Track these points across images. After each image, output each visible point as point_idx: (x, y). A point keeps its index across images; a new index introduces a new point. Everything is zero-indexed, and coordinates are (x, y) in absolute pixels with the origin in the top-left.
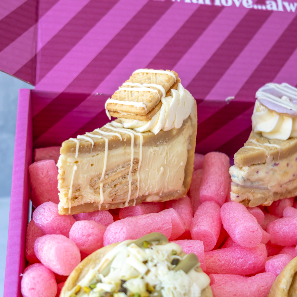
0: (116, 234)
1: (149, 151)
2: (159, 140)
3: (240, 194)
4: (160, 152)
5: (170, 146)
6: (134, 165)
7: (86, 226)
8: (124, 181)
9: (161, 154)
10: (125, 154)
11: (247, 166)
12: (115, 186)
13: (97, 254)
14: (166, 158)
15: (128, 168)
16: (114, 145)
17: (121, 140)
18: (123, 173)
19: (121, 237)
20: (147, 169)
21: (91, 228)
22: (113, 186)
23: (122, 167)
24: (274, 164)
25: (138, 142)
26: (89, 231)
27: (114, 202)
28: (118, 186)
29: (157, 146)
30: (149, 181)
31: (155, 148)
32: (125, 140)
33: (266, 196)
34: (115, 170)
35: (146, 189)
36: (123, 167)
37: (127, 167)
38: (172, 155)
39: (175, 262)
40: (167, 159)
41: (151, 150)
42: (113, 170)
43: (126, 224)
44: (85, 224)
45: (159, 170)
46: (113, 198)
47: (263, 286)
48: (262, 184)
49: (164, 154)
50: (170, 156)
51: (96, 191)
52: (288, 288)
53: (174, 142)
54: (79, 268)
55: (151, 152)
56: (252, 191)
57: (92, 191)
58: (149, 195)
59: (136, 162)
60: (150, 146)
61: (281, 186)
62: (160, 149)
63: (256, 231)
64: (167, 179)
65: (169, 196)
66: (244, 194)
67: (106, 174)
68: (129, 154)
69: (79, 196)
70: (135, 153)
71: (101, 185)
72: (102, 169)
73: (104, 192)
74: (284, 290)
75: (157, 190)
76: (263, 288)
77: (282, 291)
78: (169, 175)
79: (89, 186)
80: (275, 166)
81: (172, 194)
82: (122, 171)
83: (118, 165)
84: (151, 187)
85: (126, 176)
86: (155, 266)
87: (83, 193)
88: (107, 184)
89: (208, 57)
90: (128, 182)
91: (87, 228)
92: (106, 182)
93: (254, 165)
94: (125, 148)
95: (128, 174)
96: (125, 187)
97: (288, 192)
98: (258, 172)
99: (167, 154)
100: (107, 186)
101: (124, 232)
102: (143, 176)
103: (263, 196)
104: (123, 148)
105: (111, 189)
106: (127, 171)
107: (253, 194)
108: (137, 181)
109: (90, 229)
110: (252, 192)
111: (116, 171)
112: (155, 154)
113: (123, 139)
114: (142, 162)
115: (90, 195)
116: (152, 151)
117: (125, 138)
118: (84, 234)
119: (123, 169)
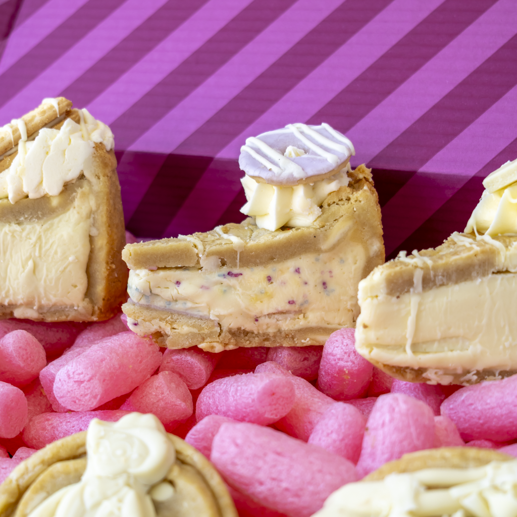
1: (4, 230)
2: (23, 214)
3: (139, 320)
4: (24, 234)
5: (46, 226)
9: (28, 238)
11: (146, 268)
14: (38, 245)
24: (226, 273)
29: (19, 223)
30: (7, 283)
31: (15, 227)
33: (202, 332)
38: (51, 241)
40: (40, 248)
41: (7, 229)
45: (24, 265)
48: (192, 308)
49: (34, 238)
50: (46, 243)
53: (56, 220)
55: (6, 234)
56: (169, 318)
60: (5, 223)
61: (257, 320)
62: (23, 230)
63: (85, 383)
64: (42, 282)
65: (57, 314)
66: (150, 321)
75: (23, 299)
78: (47, 276)
80: (229, 277)
81: (63, 311)
84: (11, 292)
89: (249, 80)
93: (165, 268)
97: (283, 334)
98: (178, 283)
99: (39, 238)
103: (195, 330)
107: (171, 324)
110: (167, 319)
116: (7, 232)
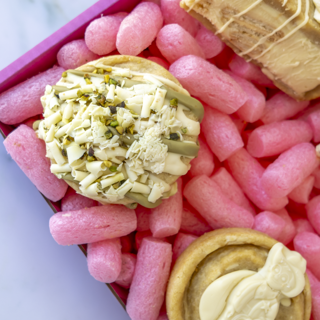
0: (183, 68)
1: (301, 40)
4: (309, 50)
6: (275, 35)
7: (177, 36)
8: (255, 36)
9: (310, 53)
10: (276, 19)
12: (244, 32)
13: (150, 64)
14: (310, 60)
15: (267, 32)
16: (272, 3)
17: (283, 5)
18: (259, 31)
19: (183, 74)
20: (284, 50)
21: (179, 42)
22: (242, 30)
23: (263, 25)
25: (298, 22)
26: (174, 42)
27: (232, 42)
28: (245, 35)
29: (313, 43)
30: (276, 60)
31: (309, 43)
32: (286, 9)
34: (254, 21)
35: (268, 62)
36: (264, 27)
37: (267, 30)
38: (318, 64)
39: (174, 137)
40: (310, 62)
41: (303, 40)
42: (253, 20)
43: (199, 70)
44: (178, 34)
45: (294, 61)
46: (233, 39)
47: (230, 220)
49: (312, 56)
50: (315, 62)
51: (223, 18)
52: (230, 244)
54: (128, 58)
55: (301, 42)
57: (220, 16)
58: (267, 68)
59: (280, 35)
62: (312, 48)
64: (293, 74)
67: (244, 16)
68: (280, 24)
69: (206, 8)
70: (285, 27)
71: (231, 20)
72: (243, 9)
73: (229, 26)
74: (225, 241)
76: (229, 220)
77: (224, 240)
79: (220, 10)
82: (260, 29)
83: (261, 21)
84: (273, 65)
85: (261, 36)
86: (156, 122)
87: (210, 10)
88: (238, 24)
90: (258, 41)
91: (176, 38)
92: (239, 22)
94: (280, 15)
95: (263, 36)
96: (251, 42)
99: (315, 58)
100: (236, 25)
101: (188, 74)
102: (275, 51)
104: (279, 13)
105: (237, 31)
106: (265, 33)
108: (266, 48)
109: (177, 42)
111: (254, 23)
112: (303, 47)
113: (285, 7)
114: (285, 40)
115: (215, 17)
116: (303, 42)
117: (288, 8)
118: (169, 39)
119: (262, 28)
